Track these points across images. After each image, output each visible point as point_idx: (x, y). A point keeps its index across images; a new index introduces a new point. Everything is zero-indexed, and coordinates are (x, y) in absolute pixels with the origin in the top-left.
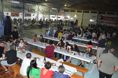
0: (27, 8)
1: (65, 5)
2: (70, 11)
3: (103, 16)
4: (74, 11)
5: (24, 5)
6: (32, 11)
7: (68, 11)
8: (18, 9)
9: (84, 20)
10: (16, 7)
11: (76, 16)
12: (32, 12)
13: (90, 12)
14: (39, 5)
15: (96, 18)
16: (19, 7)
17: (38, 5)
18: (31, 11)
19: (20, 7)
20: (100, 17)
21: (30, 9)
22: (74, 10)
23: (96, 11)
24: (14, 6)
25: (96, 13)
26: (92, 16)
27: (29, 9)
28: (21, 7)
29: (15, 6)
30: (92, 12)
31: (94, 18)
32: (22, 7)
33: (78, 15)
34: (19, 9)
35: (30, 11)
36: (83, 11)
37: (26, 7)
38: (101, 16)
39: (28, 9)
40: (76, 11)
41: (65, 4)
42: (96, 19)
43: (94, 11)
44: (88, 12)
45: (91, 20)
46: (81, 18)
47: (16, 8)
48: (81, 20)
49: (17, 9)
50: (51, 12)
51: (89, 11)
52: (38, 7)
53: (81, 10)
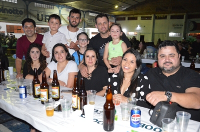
0: (35, 13)
1: (116, 7)
2: (127, 18)
3: (197, 22)
4: (136, 19)
5: (27, 6)
6: (46, 19)
7: (124, 19)
8: (15, 13)
9: (155, 35)
10: (10, 10)
11: (139, 28)
12: (46, 21)
13: (169, 17)
14: (62, 8)
15: (183, 27)
16: (17, 10)
17: (58, 7)
18: (44, 20)
19: (19, 10)
20: (192, 26)
21: (42, 15)
22: (135, 16)
23: (181, 14)
24: (5, 7)
25: (182, 17)
26: (174, 25)
27: (40, 15)
28: (21, 11)
29: (8, 8)
30: (172, 18)
31: (178, 28)
32: (23, 10)
33: (143, 26)
34: (18, 14)
35: (42, 19)
36: (153, 16)
37: (32, 12)
38: (194, 22)
39: (38, 15)
40: (139, 18)
41: (115, 5)
42: (183, 31)
43: (178, 14)
44: (165, 18)
45: (172, 34)
46: (151, 32)
47: (11, 13)
48: (151, 35)
49: (13, 14)
50: (88, 22)
51: (165, 15)
52: (60, 11)
53: (149, 15)
